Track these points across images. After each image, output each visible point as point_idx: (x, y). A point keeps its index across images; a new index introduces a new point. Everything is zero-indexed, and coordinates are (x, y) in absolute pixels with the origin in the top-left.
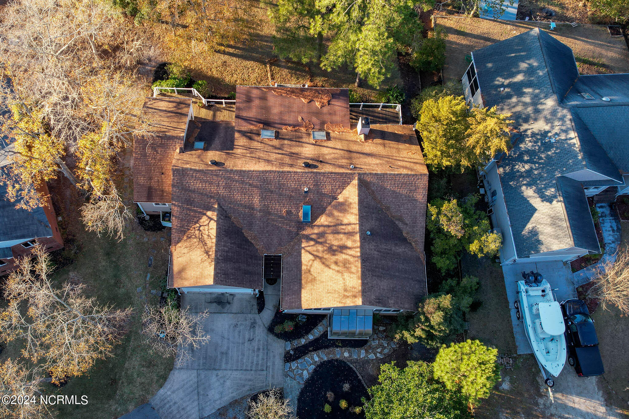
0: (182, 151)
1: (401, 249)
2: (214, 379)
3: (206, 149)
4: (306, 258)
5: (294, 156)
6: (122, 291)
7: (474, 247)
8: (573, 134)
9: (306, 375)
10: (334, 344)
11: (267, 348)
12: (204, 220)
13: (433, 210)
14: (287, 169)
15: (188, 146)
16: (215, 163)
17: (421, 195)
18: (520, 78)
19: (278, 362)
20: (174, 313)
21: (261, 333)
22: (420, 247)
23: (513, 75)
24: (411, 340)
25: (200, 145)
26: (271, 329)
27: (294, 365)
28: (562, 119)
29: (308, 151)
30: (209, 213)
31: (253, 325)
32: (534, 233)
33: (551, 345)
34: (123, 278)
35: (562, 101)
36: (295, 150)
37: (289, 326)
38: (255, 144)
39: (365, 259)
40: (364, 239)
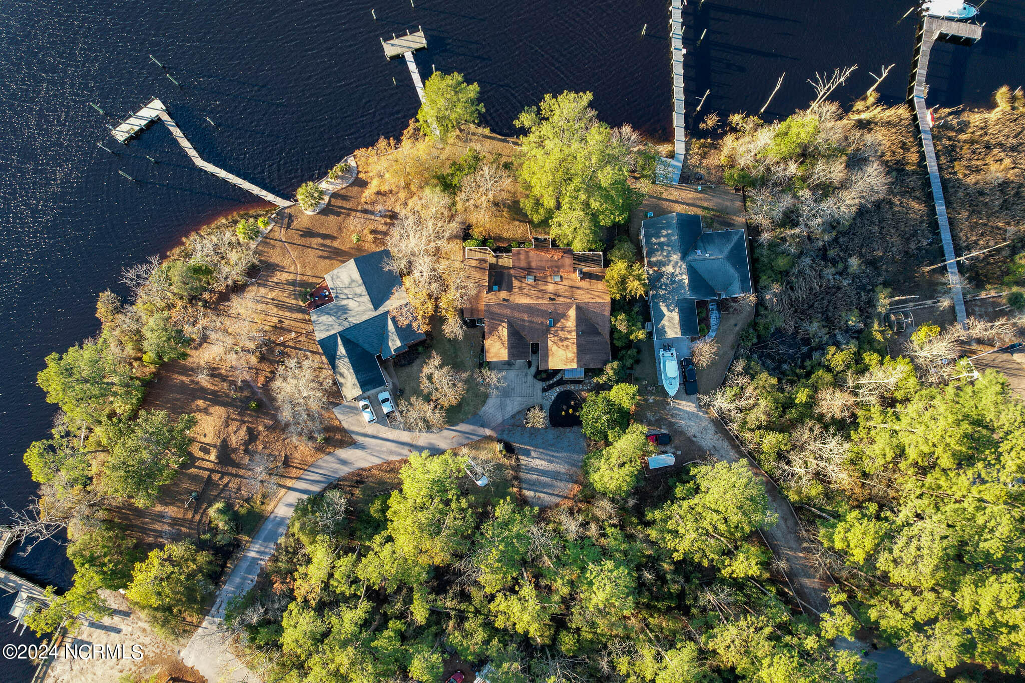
0: (487, 293)
1: (597, 339)
2: (508, 401)
3: (499, 290)
4: (550, 343)
5: (544, 292)
6: (459, 360)
7: (632, 337)
8: (685, 277)
9: (553, 398)
10: (566, 383)
11: (533, 386)
12: (500, 328)
13: (613, 320)
14: (540, 301)
15: (490, 290)
16: (505, 300)
17: (607, 312)
18: (662, 239)
19: (539, 392)
20: (489, 373)
21: (530, 378)
22: (607, 336)
23: (659, 237)
24: (601, 382)
25: (496, 288)
26: (535, 376)
27: (547, 394)
28: (680, 267)
29: (551, 288)
30: (503, 324)
31: (526, 375)
32: (663, 327)
33: (673, 381)
34: (459, 353)
35: (683, 258)
36: (543, 288)
37: (544, 375)
38: (524, 285)
39: (579, 346)
40: (578, 336)
